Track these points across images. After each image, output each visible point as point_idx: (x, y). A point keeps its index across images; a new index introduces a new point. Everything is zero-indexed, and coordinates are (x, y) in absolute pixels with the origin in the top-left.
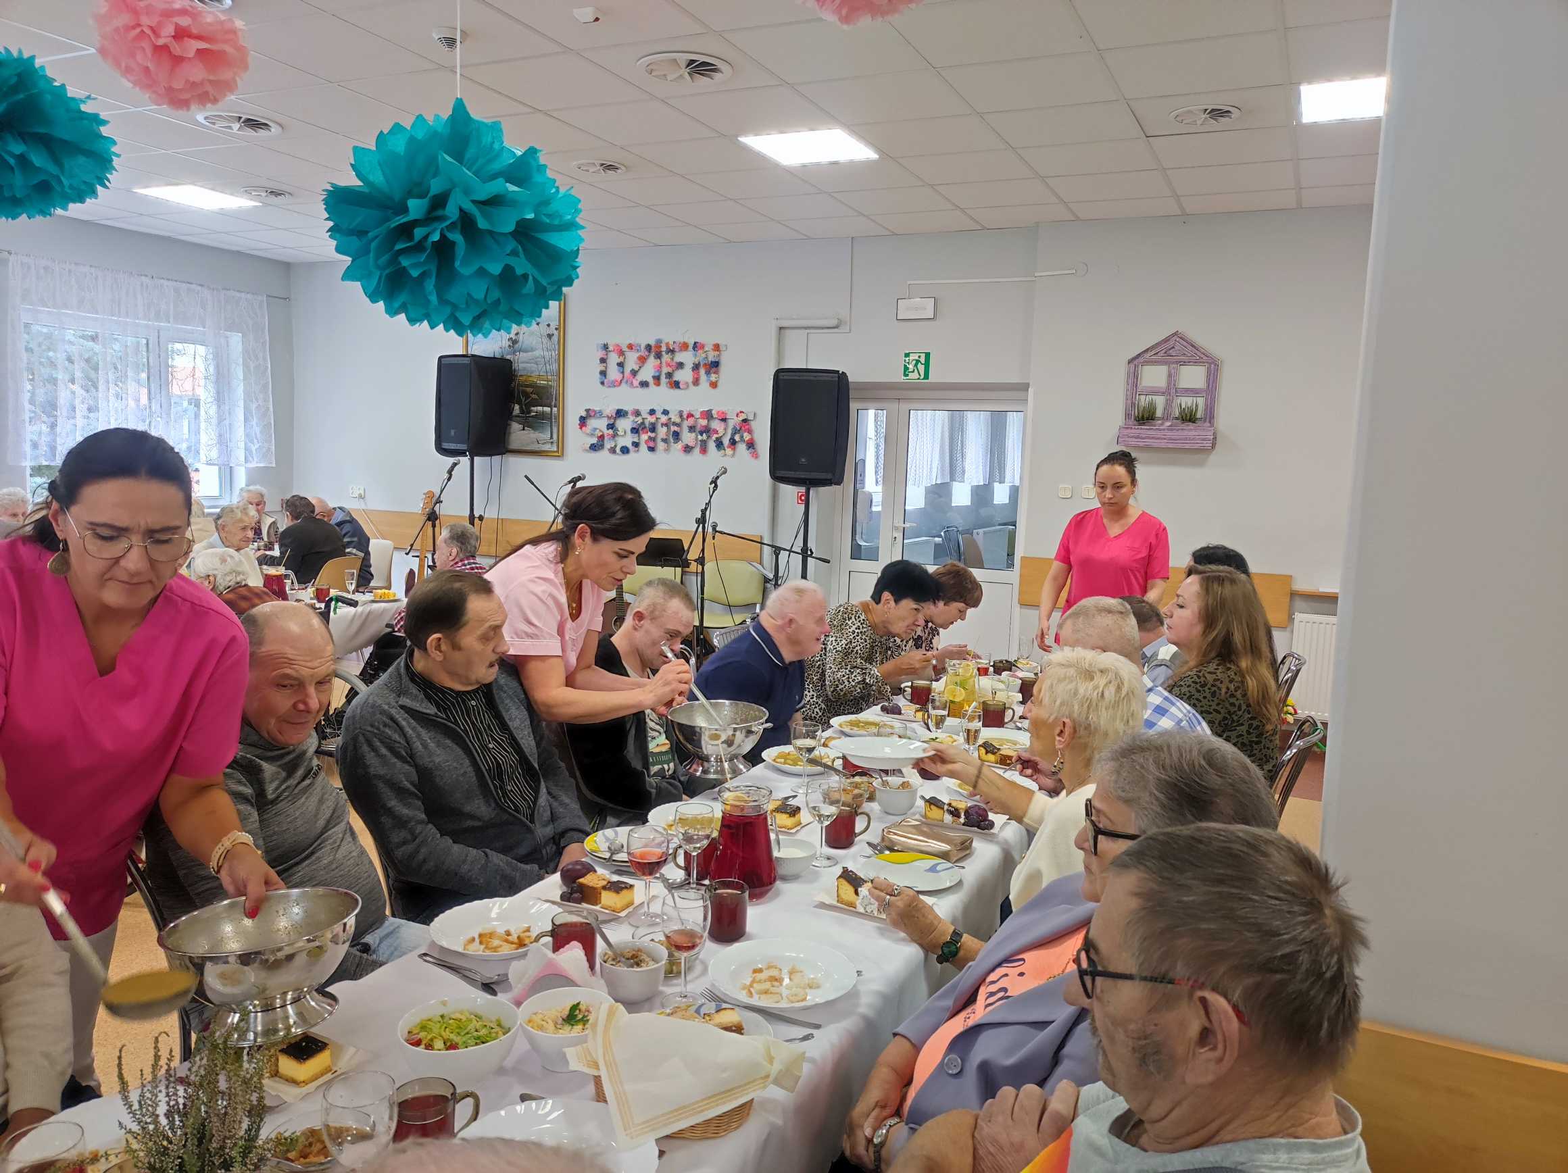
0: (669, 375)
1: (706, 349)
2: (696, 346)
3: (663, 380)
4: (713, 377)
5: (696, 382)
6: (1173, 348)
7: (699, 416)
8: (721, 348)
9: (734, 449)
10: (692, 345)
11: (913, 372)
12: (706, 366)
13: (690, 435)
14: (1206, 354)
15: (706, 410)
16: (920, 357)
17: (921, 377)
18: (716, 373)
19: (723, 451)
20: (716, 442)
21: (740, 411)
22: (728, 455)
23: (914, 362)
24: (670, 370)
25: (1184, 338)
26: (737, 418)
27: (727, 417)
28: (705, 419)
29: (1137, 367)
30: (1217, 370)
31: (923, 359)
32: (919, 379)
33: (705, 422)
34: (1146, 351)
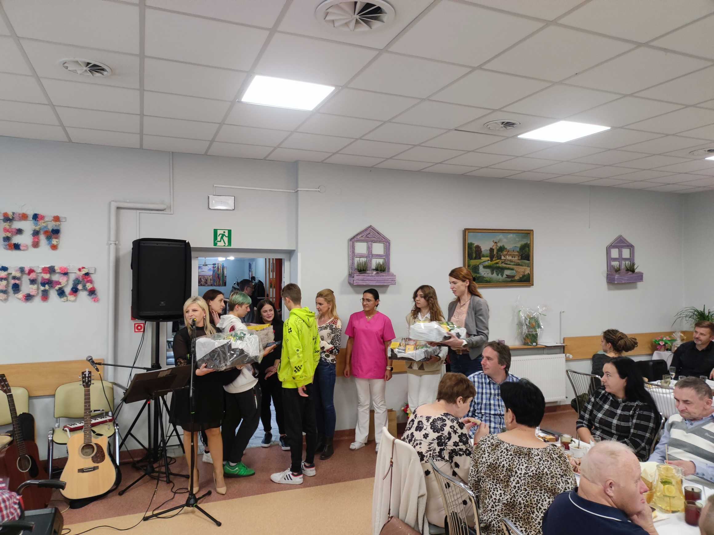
0: (7, 239)
1: (46, 219)
2: (36, 217)
4: (54, 242)
5: (36, 245)
6: (369, 234)
7: (41, 271)
8: (60, 219)
9: (75, 296)
10: (32, 216)
11: (220, 241)
12: (46, 232)
13: (31, 286)
14: (384, 237)
15: (48, 266)
16: (224, 232)
17: (227, 244)
18: (56, 238)
19: (65, 298)
20: (57, 291)
21: (80, 267)
22: (70, 301)
23: (221, 235)
24: (9, 235)
25: (374, 229)
26: (78, 272)
27: (69, 272)
28: (47, 273)
29: (353, 243)
30: (390, 245)
31: (226, 234)
32: (224, 246)
33: (47, 276)
34: (357, 235)
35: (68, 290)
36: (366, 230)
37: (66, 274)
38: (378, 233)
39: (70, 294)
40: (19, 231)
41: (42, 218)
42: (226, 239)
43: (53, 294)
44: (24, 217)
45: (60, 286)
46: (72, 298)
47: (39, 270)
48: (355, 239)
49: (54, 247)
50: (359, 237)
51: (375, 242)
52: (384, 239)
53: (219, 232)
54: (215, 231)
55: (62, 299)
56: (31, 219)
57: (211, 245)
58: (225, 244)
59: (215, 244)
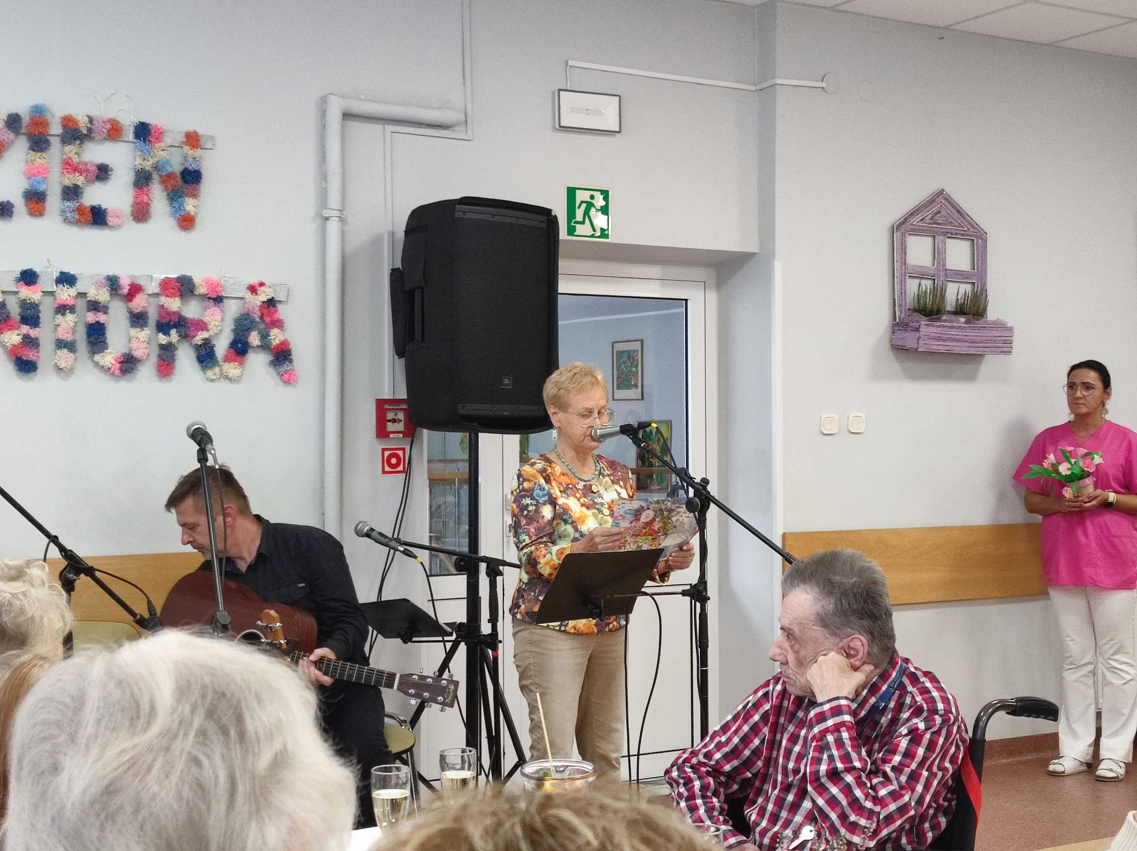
0: (71, 193)
1: (168, 140)
2: (143, 132)
3: (54, 201)
4: (190, 205)
5: (141, 213)
6: (939, 212)
7: (157, 290)
8: (202, 141)
9: (241, 364)
10: (132, 129)
12: (167, 179)
13: (134, 332)
14: (973, 225)
15: (175, 276)
18: (195, 196)
19: (217, 370)
20: (198, 348)
21: (254, 281)
22: (227, 377)
24: (80, 180)
25: (948, 200)
26: (248, 295)
27: (223, 294)
28: (173, 295)
29: (903, 235)
30: (986, 246)
33: (174, 304)
34: (913, 214)
35: (221, 347)
36: (931, 201)
37: (218, 300)
38: (959, 212)
39: (227, 359)
40: (103, 172)
41: (159, 135)
43: (185, 357)
44: (114, 132)
45: (204, 335)
46: (232, 369)
47: (153, 287)
48: (907, 226)
49: (187, 222)
50: (915, 220)
51: (953, 236)
52: (972, 230)
55: (209, 373)
56: (131, 137)
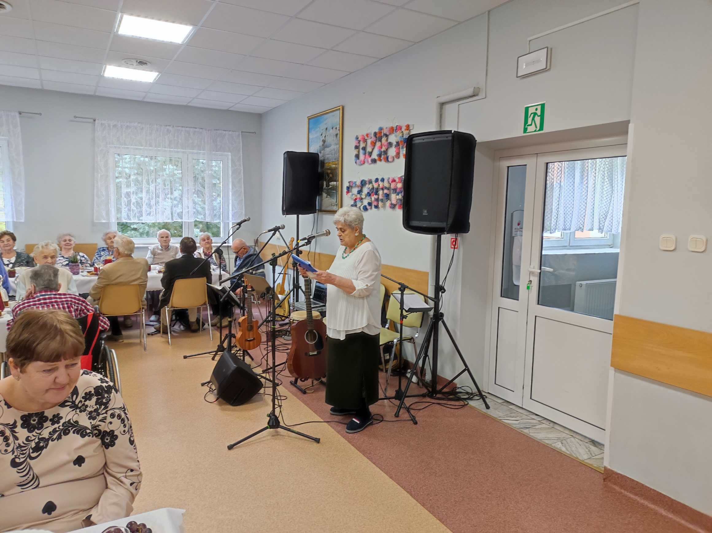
0: (385, 153)
1: (402, 130)
2: (397, 129)
3: (383, 157)
11: (531, 125)
16: (536, 109)
17: (538, 129)
23: (532, 115)
24: (384, 149)
31: (539, 112)
32: (535, 131)
40: (391, 145)
41: (400, 128)
42: (538, 119)
44: (392, 130)
53: (531, 110)
54: (527, 109)
56: (395, 131)
57: (520, 133)
58: (536, 128)
59: (525, 130)
